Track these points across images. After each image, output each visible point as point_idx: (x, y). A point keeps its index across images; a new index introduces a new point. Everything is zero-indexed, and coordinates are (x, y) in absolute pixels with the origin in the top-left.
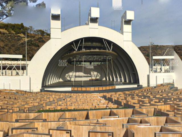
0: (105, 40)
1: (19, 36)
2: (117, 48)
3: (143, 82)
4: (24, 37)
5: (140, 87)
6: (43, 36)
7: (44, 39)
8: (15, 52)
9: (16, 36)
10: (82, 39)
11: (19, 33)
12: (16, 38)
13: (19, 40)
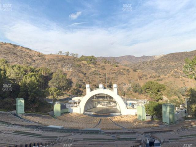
0: (106, 94)
1: (89, 66)
2: (111, 98)
3: (122, 113)
4: (92, 67)
5: (121, 115)
6: (105, 64)
7: (105, 67)
8: (85, 80)
9: (87, 67)
10: (97, 94)
11: (89, 64)
12: (88, 68)
13: (89, 69)
